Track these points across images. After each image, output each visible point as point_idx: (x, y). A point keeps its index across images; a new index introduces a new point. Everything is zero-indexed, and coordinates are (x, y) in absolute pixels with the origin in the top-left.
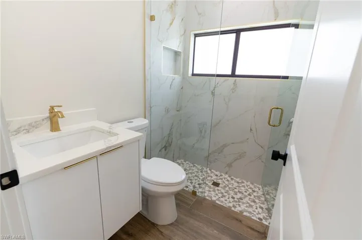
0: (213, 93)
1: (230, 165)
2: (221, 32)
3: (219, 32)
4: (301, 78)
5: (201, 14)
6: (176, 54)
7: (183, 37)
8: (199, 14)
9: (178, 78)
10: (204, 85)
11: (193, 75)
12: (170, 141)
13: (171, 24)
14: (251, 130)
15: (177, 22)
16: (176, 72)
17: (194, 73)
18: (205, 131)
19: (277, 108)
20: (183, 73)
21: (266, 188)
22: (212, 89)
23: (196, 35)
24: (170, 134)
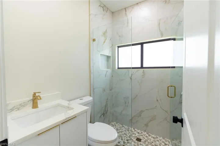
0: (131, 79)
1: (146, 125)
2: (132, 44)
3: (131, 44)
4: (182, 67)
5: (120, 36)
6: (108, 57)
7: (111, 48)
8: (119, 36)
9: (110, 71)
10: (125, 74)
11: (118, 68)
12: (106, 109)
13: (104, 42)
14: (157, 100)
15: (108, 41)
16: (108, 67)
17: (119, 67)
18: (128, 102)
19: (172, 86)
20: (113, 68)
21: (174, 142)
22: (130, 76)
23: (119, 47)
24: (106, 106)
